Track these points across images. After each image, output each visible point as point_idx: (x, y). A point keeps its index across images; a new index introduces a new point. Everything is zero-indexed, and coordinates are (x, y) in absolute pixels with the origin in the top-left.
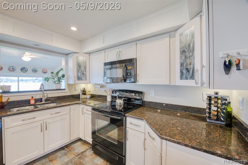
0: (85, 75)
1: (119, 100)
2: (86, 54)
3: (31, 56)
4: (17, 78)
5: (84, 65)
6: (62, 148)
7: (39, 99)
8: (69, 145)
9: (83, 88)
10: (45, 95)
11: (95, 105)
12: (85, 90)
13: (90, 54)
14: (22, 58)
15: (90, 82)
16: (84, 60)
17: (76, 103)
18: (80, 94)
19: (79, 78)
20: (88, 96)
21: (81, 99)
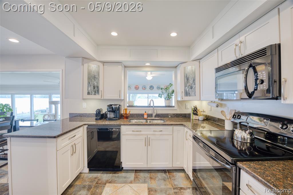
0: (194, 89)
1: (240, 131)
2: (194, 62)
3: (152, 75)
4: (147, 95)
5: (192, 77)
6: (164, 171)
7: (150, 114)
8: (172, 171)
9: (194, 107)
10: (155, 111)
11: (211, 131)
12: (197, 109)
13: (201, 60)
14: (146, 77)
15: (201, 99)
16: (192, 70)
17: (180, 125)
18: (190, 114)
19: (187, 94)
20: (201, 118)
21: (191, 120)
